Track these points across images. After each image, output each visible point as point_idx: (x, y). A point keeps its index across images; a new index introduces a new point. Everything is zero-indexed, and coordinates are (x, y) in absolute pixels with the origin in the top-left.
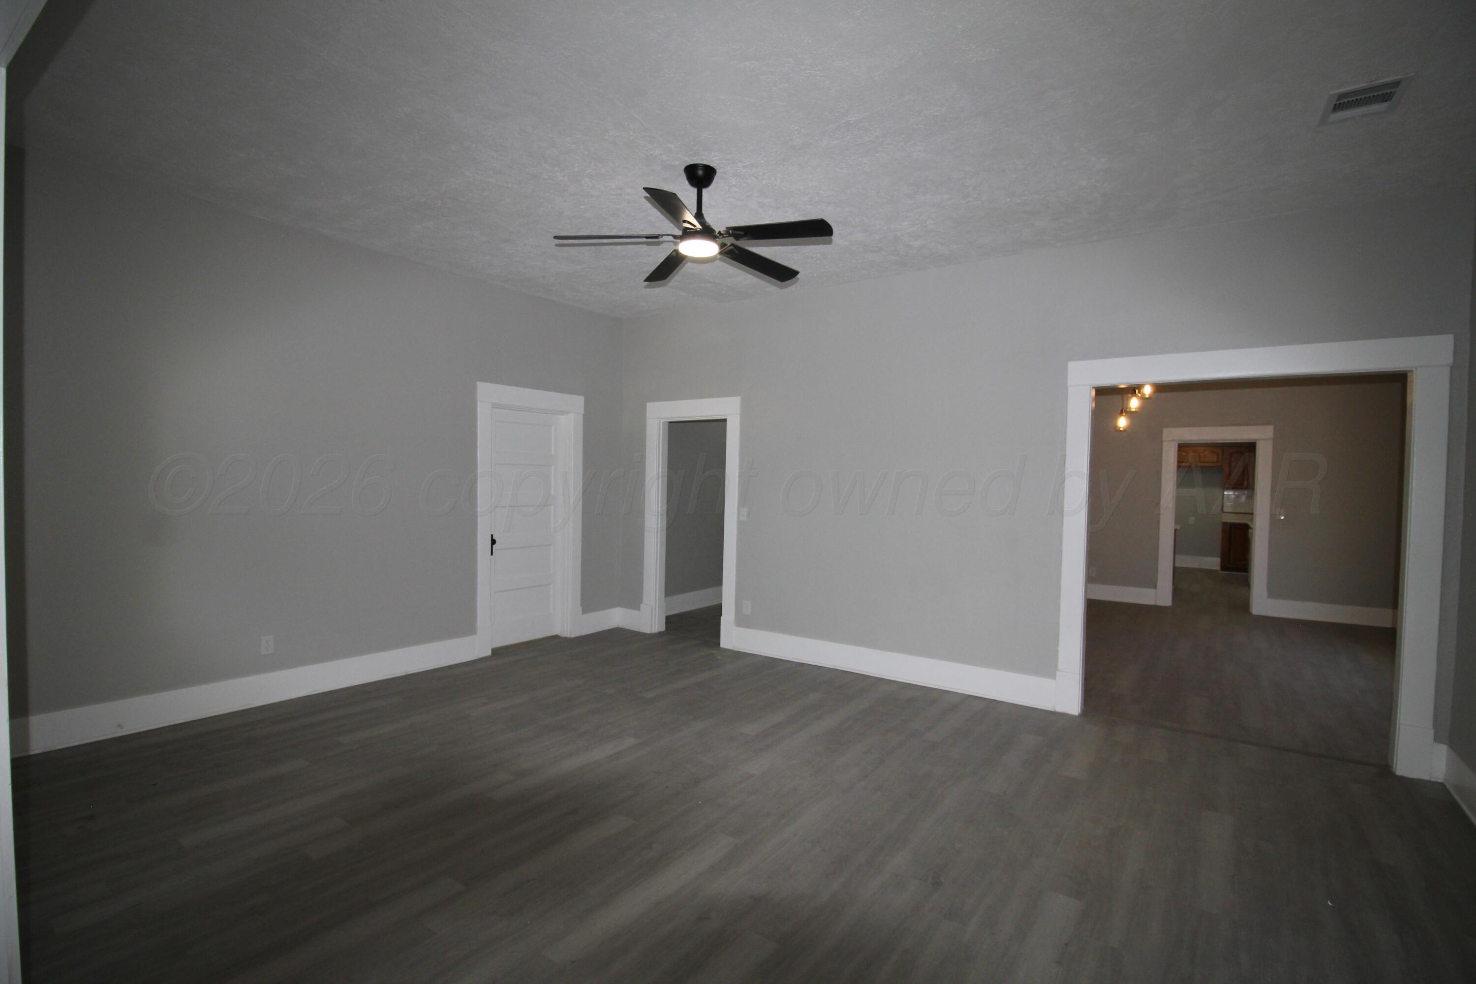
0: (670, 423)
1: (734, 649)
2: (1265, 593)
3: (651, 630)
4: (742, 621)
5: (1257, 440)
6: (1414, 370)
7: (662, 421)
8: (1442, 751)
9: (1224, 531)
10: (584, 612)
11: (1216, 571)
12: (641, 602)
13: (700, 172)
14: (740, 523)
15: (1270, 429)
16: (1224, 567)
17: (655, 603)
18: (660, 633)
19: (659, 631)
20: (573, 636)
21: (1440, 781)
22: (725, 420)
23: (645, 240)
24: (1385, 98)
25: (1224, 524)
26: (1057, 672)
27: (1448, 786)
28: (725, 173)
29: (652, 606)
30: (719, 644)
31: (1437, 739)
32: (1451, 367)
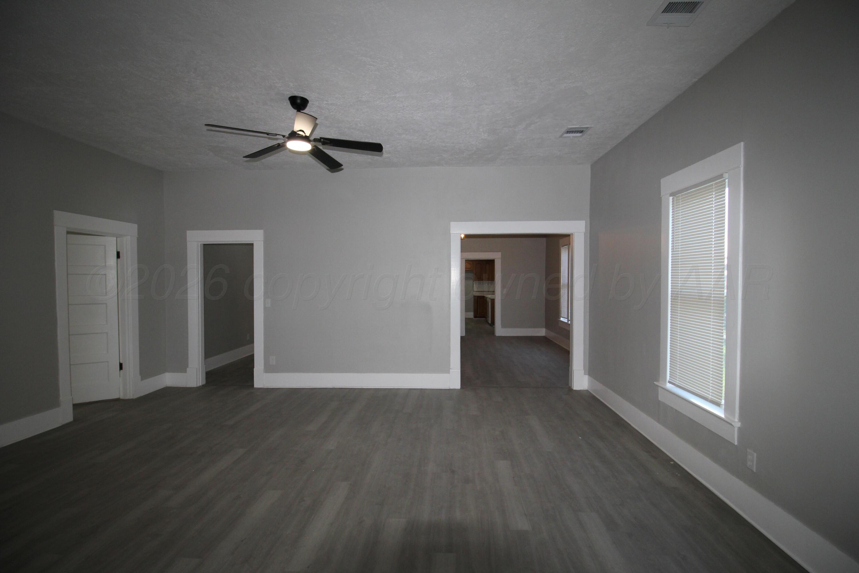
0: (204, 245)
1: (264, 387)
2: (500, 326)
3: (197, 385)
4: (269, 369)
5: (495, 258)
6: (574, 233)
7: (199, 243)
8: (586, 377)
9: (474, 300)
10: (142, 379)
11: (473, 318)
12: (188, 367)
13: (299, 101)
14: (265, 308)
15: (500, 253)
16: (475, 316)
17: (199, 366)
18: (203, 385)
19: (202, 384)
20: (135, 397)
21: (587, 389)
22: (252, 245)
23: (266, 135)
24: (581, 132)
25: (474, 296)
26: (451, 370)
27: (590, 391)
28: (313, 104)
29: (197, 369)
30: (253, 385)
31: (585, 374)
32: (585, 233)
